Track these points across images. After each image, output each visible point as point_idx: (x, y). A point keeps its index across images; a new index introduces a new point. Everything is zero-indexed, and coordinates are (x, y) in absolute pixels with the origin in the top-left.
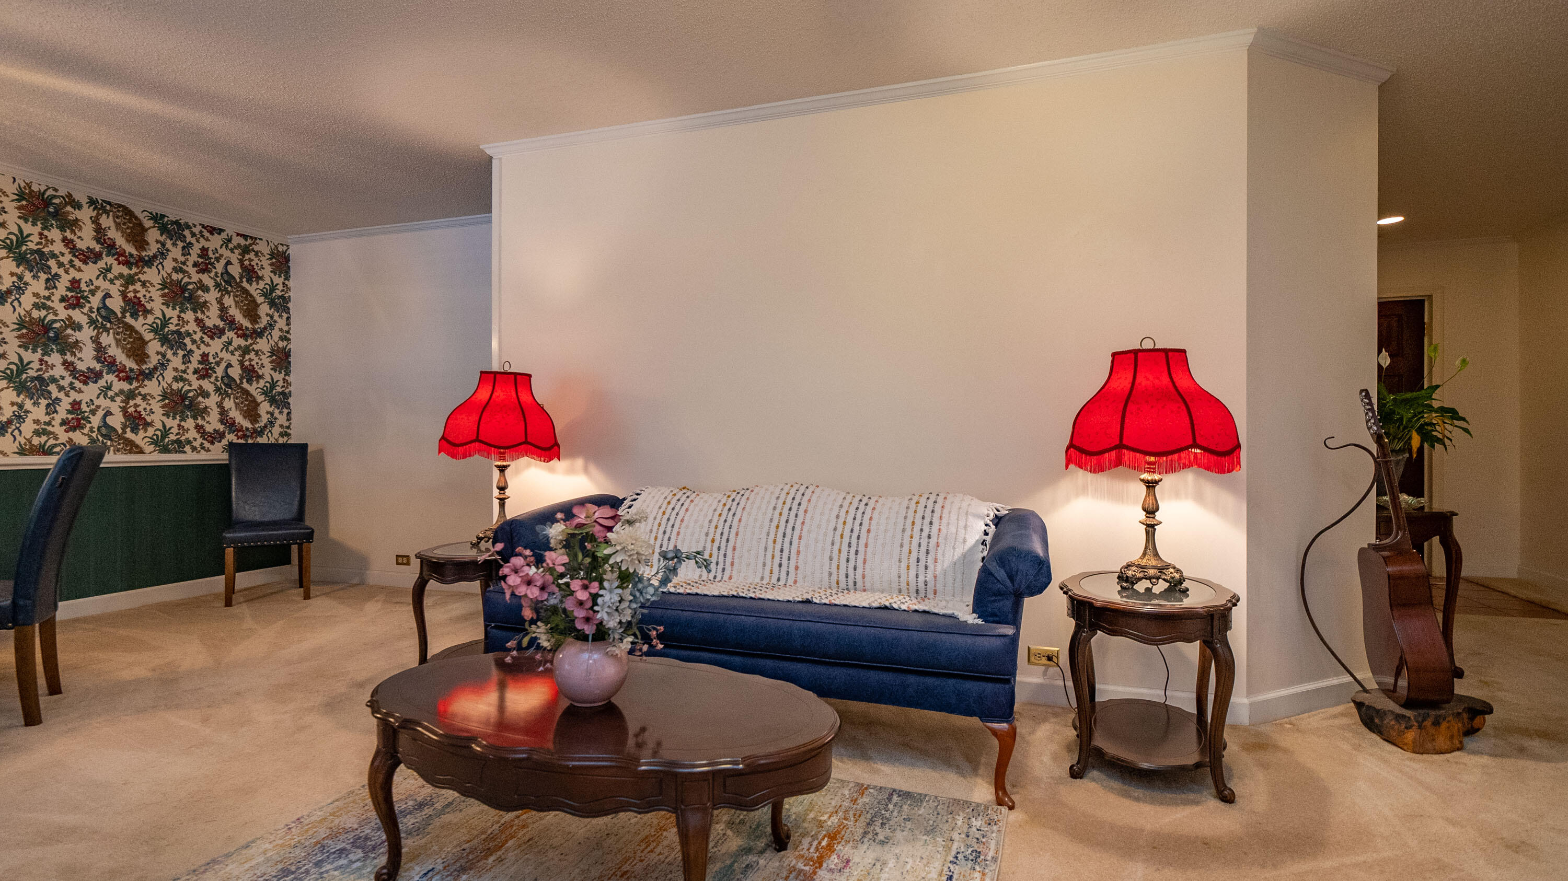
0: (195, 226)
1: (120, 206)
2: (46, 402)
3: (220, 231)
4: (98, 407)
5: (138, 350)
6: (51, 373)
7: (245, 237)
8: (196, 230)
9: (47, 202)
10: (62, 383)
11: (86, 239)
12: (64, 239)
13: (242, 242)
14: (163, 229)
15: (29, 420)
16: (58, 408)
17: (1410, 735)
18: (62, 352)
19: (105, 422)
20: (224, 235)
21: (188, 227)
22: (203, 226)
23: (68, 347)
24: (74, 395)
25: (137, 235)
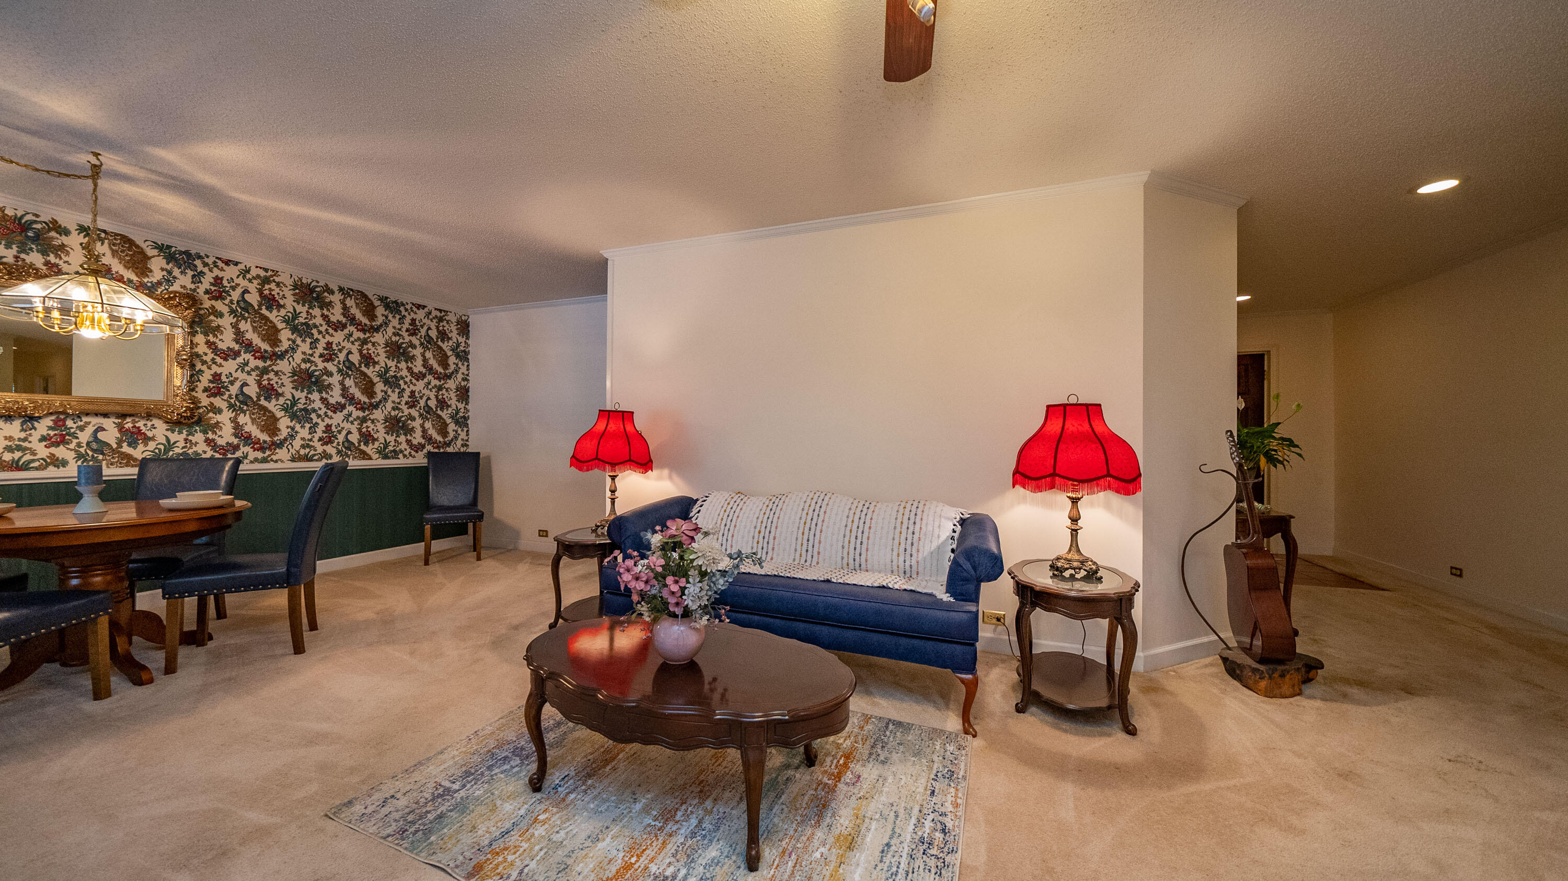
0: (407, 304)
1: (359, 291)
2: (309, 425)
3: (424, 307)
4: (343, 428)
5: (369, 389)
6: (313, 406)
7: (440, 311)
8: (408, 307)
9: (312, 291)
10: (319, 412)
11: (336, 315)
12: (322, 315)
13: (438, 314)
14: (387, 307)
15: (298, 438)
16: (317, 429)
17: (1263, 684)
18: (320, 392)
19: (347, 438)
20: (426, 310)
21: (403, 305)
22: (413, 304)
23: (324, 388)
24: (327, 421)
25: (370, 311)
